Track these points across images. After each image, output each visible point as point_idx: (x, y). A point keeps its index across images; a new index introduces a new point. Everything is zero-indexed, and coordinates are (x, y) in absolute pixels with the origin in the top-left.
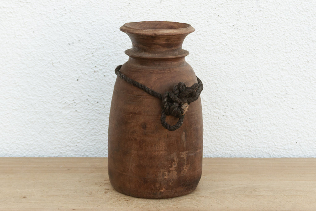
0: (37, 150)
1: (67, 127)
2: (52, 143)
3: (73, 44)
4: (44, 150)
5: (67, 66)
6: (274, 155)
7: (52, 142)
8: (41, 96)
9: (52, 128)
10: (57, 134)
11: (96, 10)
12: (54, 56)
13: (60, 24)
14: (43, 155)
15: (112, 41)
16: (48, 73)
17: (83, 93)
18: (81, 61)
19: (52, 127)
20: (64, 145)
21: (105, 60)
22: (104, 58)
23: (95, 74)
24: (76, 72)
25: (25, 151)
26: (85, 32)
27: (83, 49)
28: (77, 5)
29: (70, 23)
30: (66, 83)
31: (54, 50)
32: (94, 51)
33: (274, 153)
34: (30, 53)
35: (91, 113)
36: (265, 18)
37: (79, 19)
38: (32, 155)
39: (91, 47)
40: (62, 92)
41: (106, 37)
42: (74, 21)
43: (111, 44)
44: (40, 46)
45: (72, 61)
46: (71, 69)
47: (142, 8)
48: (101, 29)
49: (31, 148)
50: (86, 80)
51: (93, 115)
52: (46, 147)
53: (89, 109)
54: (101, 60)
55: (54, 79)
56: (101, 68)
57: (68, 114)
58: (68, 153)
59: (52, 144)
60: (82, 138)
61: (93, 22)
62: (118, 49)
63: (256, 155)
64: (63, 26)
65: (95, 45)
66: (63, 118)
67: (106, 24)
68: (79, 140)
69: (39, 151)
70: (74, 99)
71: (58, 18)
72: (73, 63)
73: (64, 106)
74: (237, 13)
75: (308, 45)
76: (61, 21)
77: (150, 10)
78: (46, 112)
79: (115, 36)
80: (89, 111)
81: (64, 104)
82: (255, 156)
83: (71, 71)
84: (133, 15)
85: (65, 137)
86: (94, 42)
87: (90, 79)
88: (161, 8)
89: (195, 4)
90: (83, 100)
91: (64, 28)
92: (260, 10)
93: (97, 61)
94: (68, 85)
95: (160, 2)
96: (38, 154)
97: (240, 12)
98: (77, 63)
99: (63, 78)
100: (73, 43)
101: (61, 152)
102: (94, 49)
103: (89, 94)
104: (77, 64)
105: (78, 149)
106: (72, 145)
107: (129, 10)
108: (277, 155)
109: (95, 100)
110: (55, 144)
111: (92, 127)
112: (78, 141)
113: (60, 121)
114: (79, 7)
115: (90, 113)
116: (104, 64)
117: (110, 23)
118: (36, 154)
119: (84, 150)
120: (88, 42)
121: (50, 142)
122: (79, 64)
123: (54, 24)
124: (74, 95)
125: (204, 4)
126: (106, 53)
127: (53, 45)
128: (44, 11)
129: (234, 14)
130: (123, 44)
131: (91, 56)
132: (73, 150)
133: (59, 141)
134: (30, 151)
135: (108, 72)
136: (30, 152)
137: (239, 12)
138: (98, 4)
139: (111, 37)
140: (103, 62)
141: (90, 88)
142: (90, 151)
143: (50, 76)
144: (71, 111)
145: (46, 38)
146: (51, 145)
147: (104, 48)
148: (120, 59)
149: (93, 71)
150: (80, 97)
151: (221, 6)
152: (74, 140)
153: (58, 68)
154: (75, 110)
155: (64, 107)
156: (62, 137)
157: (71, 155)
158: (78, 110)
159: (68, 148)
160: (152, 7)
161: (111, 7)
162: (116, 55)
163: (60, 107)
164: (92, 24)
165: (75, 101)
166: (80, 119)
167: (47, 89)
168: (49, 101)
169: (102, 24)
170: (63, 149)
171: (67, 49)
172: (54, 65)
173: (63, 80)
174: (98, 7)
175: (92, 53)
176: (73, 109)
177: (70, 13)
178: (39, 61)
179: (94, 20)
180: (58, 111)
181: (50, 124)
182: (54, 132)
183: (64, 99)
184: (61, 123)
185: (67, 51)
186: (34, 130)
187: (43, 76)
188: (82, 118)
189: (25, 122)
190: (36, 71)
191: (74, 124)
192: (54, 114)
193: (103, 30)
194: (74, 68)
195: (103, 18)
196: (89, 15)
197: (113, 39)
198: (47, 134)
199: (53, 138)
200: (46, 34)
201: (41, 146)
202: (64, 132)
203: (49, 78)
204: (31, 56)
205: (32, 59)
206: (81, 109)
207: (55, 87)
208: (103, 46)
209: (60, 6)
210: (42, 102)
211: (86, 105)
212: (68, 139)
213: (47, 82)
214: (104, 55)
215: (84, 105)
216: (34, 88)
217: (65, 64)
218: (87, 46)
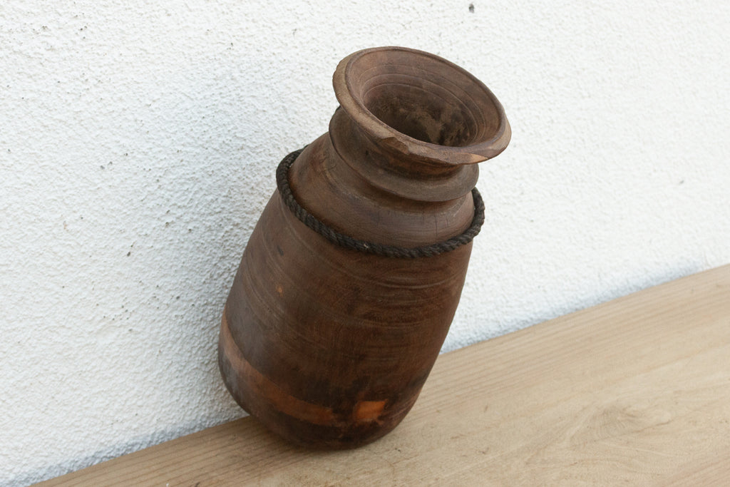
0: (42, 456)
1: (111, 376)
2: (78, 427)
3: (111, 167)
4: (60, 449)
5: (100, 225)
6: (505, 321)
7: (78, 424)
8: (41, 315)
9: (76, 390)
10: (89, 401)
11: (159, 70)
12: (66, 204)
13: (75, 119)
14: (59, 462)
15: (200, 143)
16: (55, 253)
17: (143, 284)
18: (132, 205)
19: (75, 386)
20: (108, 422)
21: (186, 193)
22: (186, 187)
23: (169, 229)
24: (124, 235)
25: (11, 467)
26: (137, 130)
27: (136, 174)
28: (113, 64)
29: (101, 113)
30: (102, 269)
31: (65, 191)
32: (161, 174)
33: (506, 317)
34: (5, 209)
35: (164, 328)
36: (485, 41)
37: (121, 99)
38: (30, 470)
39: (153, 165)
40: (93, 292)
41: (186, 134)
42: (110, 105)
43: (198, 151)
44: (30, 185)
45: (113, 211)
46: (112, 229)
47: (258, 51)
48: (174, 118)
49: (27, 455)
50: (148, 250)
51: (168, 331)
52: (65, 440)
53: (159, 319)
54: (178, 195)
55: (71, 265)
56: (180, 212)
57: (111, 344)
58: (117, 439)
59: (77, 429)
60: (148, 393)
61: (154, 101)
62: (214, 159)
63: (477, 331)
64: (82, 123)
65: (163, 158)
66: (100, 357)
67: (183, 102)
68: (142, 399)
69: (47, 457)
70: (124, 304)
71: (69, 105)
72: (114, 215)
73: (99, 327)
74: (437, 38)
75: (552, 87)
76: (76, 110)
77: (274, 54)
78: (59, 353)
79: (206, 128)
80: (161, 324)
81: (100, 321)
82: (476, 333)
83: (112, 235)
84: (241, 72)
85: (107, 402)
86: (160, 152)
87: (158, 246)
88: (296, 47)
89: (360, 29)
90: (145, 301)
91: (86, 128)
92: (477, 27)
93: (170, 197)
94: (106, 273)
95: (294, 33)
96: (46, 463)
97: (442, 36)
98: (125, 213)
99: (93, 258)
100: (111, 163)
101: (103, 441)
102: (160, 168)
103: (157, 283)
104: (124, 215)
105: (141, 421)
106: (125, 416)
107: (233, 62)
108: (510, 321)
109: (172, 293)
110: (84, 428)
111: (168, 359)
112: (140, 403)
113: (94, 367)
114: (117, 69)
115: (161, 327)
116: (186, 203)
117: (192, 99)
118: (40, 465)
119: (155, 421)
120: (146, 154)
121: (72, 424)
122: (128, 213)
123: (60, 121)
124: (122, 294)
125: (377, 27)
126: (188, 174)
127: (62, 177)
128: (31, 91)
129: (431, 41)
130: (223, 145)
131: (156, 187)
132: (129, 428)
133: (95, 417)
134: (24, 462)
135: (196, 220)
136: (25, 465)
137: (440, 35)
138: (163, 54)
139: (196, 133)
140: (184, 198)
141: (158, 267)
142: (169, 419)
143: (62, 258)
144: (118, 336)
145: (42, 162)
146: (77, 432)
147: (183, 163)
148: (219, 183)
149: (164, 223)
150: (137, 296)
151: (407, 26)
152: (128, 403)
153: (79, 234)
154: (126, 331)
155: (100, 330)
156: (101, 405)
157: (126, 441)
158: (134, 329)
159: (116, 427)
160: (279, 48)
161: (191, 59)
162: (210, 175)
163: (90, 333)
164: (152, 107)
165: (126, 308)
166: (140, 350)
167: (57, 293)
168: (63, 324)
169: (173, 105)
170: (104, 432)
171: (97, 181)
172: (68, 228)
173: (94, 261)
174: (163, 63)
175: (158, 180)
176: (122, 329)
177: (98, 87)
178: (30, 227)
179: (156, 97)
180: (88, 342)
181: (68, 381)
182: (81, 399)
183: (100, 308)
184: (96, 369)
185: (99, 186)
186: (30, 407)
187: (42, 264)
188: (144, 346)
189: (6, 393)
190: (22, 253)
191: (127, 365)
192: (77, 354)
193: (176, 118)
194: (119, 227)
195: (176, 89)
196: (142, 85)
197: (201, 137)
198: (65, 408)
199: (78, 414)
200: (41, 150)
201: (51, 442)
202: (105, 392)
203: (59, 265)
204: (8, 215)
205: (11, 223)
206: (141, 323)
207: (76, 285)
208: (181, 158)
209: (73, 70)
210: (47, 331)
211: (153, 312)
212: (116, 406)
213: (53, 276)
214: (183, 181)
215: (149, 313)
216: (23, 298)
217: (96, 221)
218: (145, 164)
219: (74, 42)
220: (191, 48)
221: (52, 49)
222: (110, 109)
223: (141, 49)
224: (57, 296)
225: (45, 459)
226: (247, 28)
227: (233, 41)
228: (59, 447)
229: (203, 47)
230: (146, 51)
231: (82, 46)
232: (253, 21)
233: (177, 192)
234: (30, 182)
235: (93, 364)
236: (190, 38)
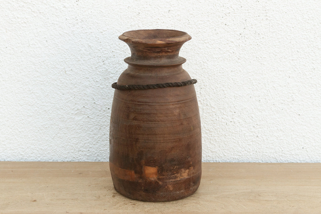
0: (50, 155)
1: (80, 132)
2: (65, 148)
4: (57, 155)
5: (79, 74)
6: (281, 160)
7: (65, 147)
8: (54, 102)
9: (65, 134)
10: (70, 140)
11: (107, 19)
12: (66, 64)
13: (72, 33)
14: (57, 159)
15: (123, 50)
16: (61, 81)
17: (94, 100)
18: (92, 69)
19: (65, 132)
20: (77, 150)
21: (115, 68)
22: (115, 66)
24: (88, 80)
25: (39, 155)
26: (96, 41)
27: (94, 57)
28: (88, 15)
29: (82, 32)
30: (78, 91)
31: (66, 59)
32: (105, 59)
33: (281, 158)
34: (44, 61)
35: (102, 119)
36: (272, 26)
37: (90, 28)
38: (46, 159)
39: (102, 55)
40: (74, 98)
41: (117, 46)
43: (122, 53)
44: (53, 54)
45: (84, 69)
46: (83, 76)
47: (151, 17)
48: (112, 38)
49: (45, 153)
51: (104, 121)
52: (59, 152)
53: (100, 115)
54: (112, 68)
55: (66, 87)
57: (80, 120)
58: (80, 157)
59: (65, 149)
60: (94, 143)
61: (104, 31)
63: (263, 160)
64: (74, 35)
65: (106, 53)
66: (76, 124)
67: (116, 33)
68: (91, 145)
69: (53, 156)
71: (70, 28)
72: (84, 71)
73: (76, 112)
74: (244, 22)
76: (72, 30)
77: (159, 19)
78: (60, 118)
80: (101, 117)
81: (76, 110)
82: (263, 161)
83: (83, 79)
84: (143, 24)
85: (77, 142)
86: (105, 50)
87: (102, 87)
88: (170, 18)
89: (202, 14)
91: (76, 37)
92: (267, 19)
93: (108, 69)
94: (80, 93)
95: (169, 12)
96: (52, 158)
98: (89, 71)
99: (75, 86)
101: (74, 156)
102: (105, 57)
104: (89, 72)
105: (91, 153)
106: (84, 150)
107: (139, 20)
108: (284, 160)
109: (107, 106)
110: (67, 149)
111: (104, 132)
112: (91, 146)
113: (73, 127)
114: (90, 17)
115: (101, 119)
116: (114, 72)
118: (50, 158)
119: (96, 155)
120: (99, 50)
121: (63, 147)
122: (90, 72)
123: (66, 33)
124: (86, 102)
125: (211, 14)
126: (117, 61)
127: (65, 53)
128: (56, 21)
129: (241, 23)
131: (102, 64)
132: (86, 155)
133: (72, 146)
134: (44, 155)
136: (44, 156)
137: (246, 20)
138: (109, 14)
140: (114, 70)
141: (101, 95)
143: (63, 83)
144: (83, 118)
145: (58, 47)
146: (65, 150)
147: (115, 56)
150: (91, 104)
151: (228, 15)
152: (86, 145)
153: (70, 76)
154: (87, 117)
155: (76, 113)
156: (75, 142)
157: (84, 159)
158: (90, 116)
159: (80, 153)
160: (161, 17)
161: (121, 17)
163: (72, 114)
164: (103, 33)
166: (92, 125)
167: (60, 96)
168: (62, 108)
169: (112, 33)
170: (75, 153)
171: (79, 57)
172: (66, 72)
173: (76, 87)
174: (109, 17)
175: (103, 61)
176: (85, 115)
177: (82, 23)
178: (52, 69)
179: (105, 30)
180: (71, 117)
181: (63, 130)
182: (67, 138)
183: (77, 105)
184: (73, 128)
185: (79, 59)
186: (48, 136)
187: (56, 84)
188: (94, 124)
189: (39, 128)
190: (49, 79)
191: (86, 130)
192: (67, 120)
193: (113, 39)
194: (86, 76)
195: (114, 28)
196: (99, 24)
197: (123, 48)
198: (61, 140)
199: (66, 143)
200: (58, 43)
201: (55, 151)
202: (77, 138)
203: (62, 86)
204: (45, 64)
205: (46, 67)
206: (93, 115)
207: (68, 94)
208: (114, 54)
209: (72, 15)
210: (56, 109)
211: (98, 112)
212: (81, 144)
213: (60, 89)
214: (114, 63)
215: (96, 112)
216: (48, 95)
217: (77, 72)
218: (99, 54)
219: (73, 5)
220: (121, 12)
221: (65, 7)
222: (86, 31)
223: (100, 11)
224: (61, 97)
225: (52, 157)
226: (146, 8)
227: (140, 12)
228: (57, 153)
229: (126, 13)
230: (102, 11)
231: (77, 7)
232: (150, 5)
233: (111, 67)
234: (53, 53)
235: (73, 126)
236: (121, 9)
